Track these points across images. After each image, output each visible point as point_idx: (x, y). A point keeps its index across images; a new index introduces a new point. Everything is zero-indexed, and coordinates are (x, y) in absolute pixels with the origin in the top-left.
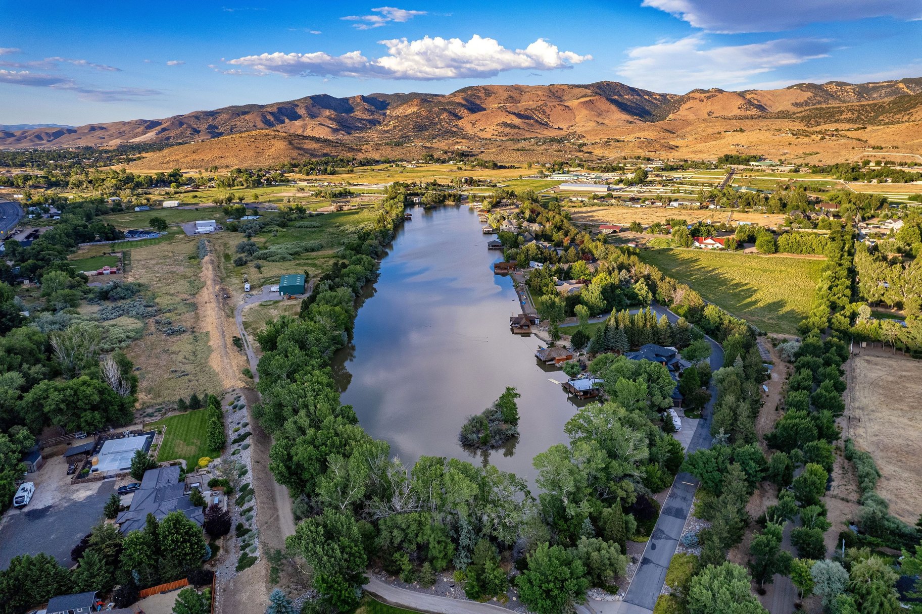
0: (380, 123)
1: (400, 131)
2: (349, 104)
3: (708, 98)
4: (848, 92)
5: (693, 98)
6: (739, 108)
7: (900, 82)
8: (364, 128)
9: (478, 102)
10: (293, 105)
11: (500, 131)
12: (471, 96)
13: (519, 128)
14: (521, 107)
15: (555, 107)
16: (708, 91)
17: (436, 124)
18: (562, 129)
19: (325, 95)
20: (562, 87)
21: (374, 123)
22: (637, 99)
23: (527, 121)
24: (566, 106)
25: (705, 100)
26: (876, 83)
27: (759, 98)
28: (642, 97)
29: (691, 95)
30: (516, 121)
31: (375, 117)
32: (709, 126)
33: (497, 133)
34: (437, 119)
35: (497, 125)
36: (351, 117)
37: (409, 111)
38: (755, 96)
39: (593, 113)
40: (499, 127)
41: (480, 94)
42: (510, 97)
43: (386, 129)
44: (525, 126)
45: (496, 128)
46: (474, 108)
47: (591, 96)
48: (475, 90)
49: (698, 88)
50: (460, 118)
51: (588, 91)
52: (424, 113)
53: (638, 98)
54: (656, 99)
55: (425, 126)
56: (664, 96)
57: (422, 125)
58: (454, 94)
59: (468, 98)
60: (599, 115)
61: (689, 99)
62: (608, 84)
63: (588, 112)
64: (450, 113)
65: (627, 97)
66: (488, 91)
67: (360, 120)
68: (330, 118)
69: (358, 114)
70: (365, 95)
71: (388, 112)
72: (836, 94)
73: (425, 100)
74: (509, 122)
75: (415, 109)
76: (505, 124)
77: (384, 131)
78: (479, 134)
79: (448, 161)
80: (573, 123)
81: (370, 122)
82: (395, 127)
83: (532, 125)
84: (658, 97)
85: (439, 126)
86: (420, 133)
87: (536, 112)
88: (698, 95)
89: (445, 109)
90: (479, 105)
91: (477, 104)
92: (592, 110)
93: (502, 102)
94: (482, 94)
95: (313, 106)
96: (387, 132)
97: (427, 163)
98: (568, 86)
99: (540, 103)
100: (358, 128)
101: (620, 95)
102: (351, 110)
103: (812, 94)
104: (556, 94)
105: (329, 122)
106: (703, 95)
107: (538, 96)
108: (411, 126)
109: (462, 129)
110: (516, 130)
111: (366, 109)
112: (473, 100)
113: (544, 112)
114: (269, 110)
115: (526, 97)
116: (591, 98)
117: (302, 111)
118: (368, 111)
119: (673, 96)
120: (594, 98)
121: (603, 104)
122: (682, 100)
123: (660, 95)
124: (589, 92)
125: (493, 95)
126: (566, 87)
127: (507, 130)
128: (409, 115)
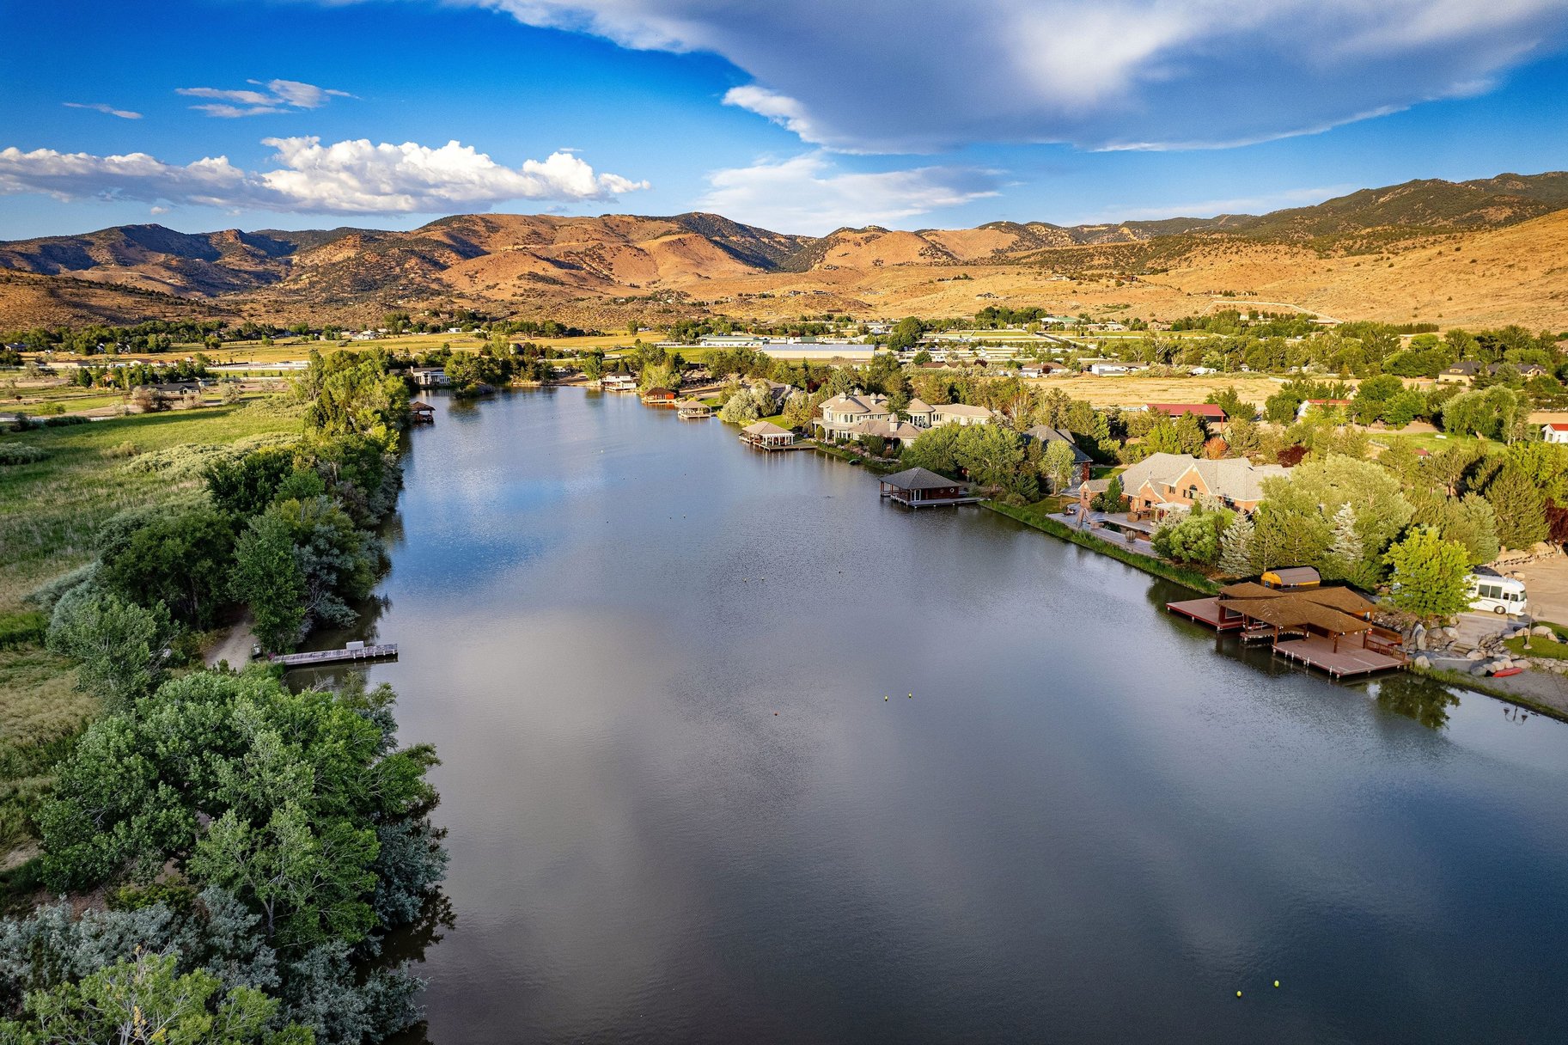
0: (279, 279)
1: (323, 290)
2: (210, 246)
3: (868, 240)
4: (1062, 237)
5: (844, 240)
6: (921, 255)
7: (1123, 226)
8: (246, 287)
9: (475, 241)
10: (83, 242)
11: (527, 288)
12: (460, 230)
13: (562, 284)
14: (557, 249)
15: (619, 250)
16: (864, 230)
17: (396, 278)
18: (639, 287)
19: (155, 227)
20: (625, 219)
21: (266, 278)
22: (750, 243)
23: (574, 271)
24: (639, 250)
25: (863, 243)
26: (1092, 227)
27: (942, 241)
28: (758, 239)
29: (840, 235)
30: (553, 271)
31: (269, 267)
32: (898, 276)
33: (521, 291)
34: (398, 269)
35: (520, 278)
36: (216, 265)
37: (339, 257)
38: (937, 239)
39: (687, 261)
40: (522, 281)
41: (476, 228)
42: (535, 233)
43: (293, 287)
44: (571, 280)
45: (518, 282)
46: (468, 251)
47: (679, 233)
48: (466, 221)
49: (846, 226)
50: (444, 267)
51: (671, 225)
52: (371, 258)
53: (753, 241)
54: (779, 243)
55: (375, 281)
56: (792, 239)
57: (369, 279)
58: (426, 228)
59: (455, 233)
60: (699, 265)
61: (837, 241)
62: (702, 217)
63: (678, 259)
64: (424, 258)
65: (735, 239)
66: (492, 225)
67: (236, 273)
68: (168, 267)
69: (231, 261)
70: (246, 231)
71: (295, 259)
72: (1047, 238)
73: (369, 238)
74: (541, 273)
75: (352, 253)
76: (534, 277)
77: (291, 291)
78: (485, 293)
79: (446, 329)
80: (656, 279)
81: (258, 276)
82: (312, 284)
83: (584, 279)
84: (783, 240)
85: (404, 281)
86: (365, 294)
87: (587, 259)
88: (850, 236)
89: (412, 252)
90: (476, 247)
91: (472, 245)
92: (685, 255)
93: (520, 241)
94: (481, 228)
95: (129, 246)
96: (296, 292)
97: (397, 333)
98: (636, 217)
99: (591, 244)
100: (232, 288)
101: (723, 236)
102: (214, 255)
103: (1017, 238)
104: (617, 229)
105: (165, 274)
106: (859, 236)
107: (586, 231)
108: (346, 282)
109: (449, 286)
110: (557, 287)
111: (249, 253)
112: (465, 238)
113: (601, 259)
114: (18, 248)
115: (561, 234)
116: (681, 236)
117: (103, 255)
118: (254, 255)
119: (806, 240)
120: (686, 236)
121: (701, 246)
122: (825, 244)
123: (785, 237)
124: (674, 226)
125: (502, 230)
126: (631, 220)
127: (540, 286)
128: (340, 262)
